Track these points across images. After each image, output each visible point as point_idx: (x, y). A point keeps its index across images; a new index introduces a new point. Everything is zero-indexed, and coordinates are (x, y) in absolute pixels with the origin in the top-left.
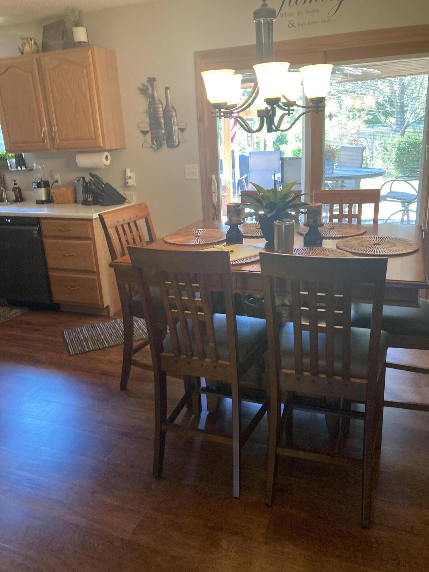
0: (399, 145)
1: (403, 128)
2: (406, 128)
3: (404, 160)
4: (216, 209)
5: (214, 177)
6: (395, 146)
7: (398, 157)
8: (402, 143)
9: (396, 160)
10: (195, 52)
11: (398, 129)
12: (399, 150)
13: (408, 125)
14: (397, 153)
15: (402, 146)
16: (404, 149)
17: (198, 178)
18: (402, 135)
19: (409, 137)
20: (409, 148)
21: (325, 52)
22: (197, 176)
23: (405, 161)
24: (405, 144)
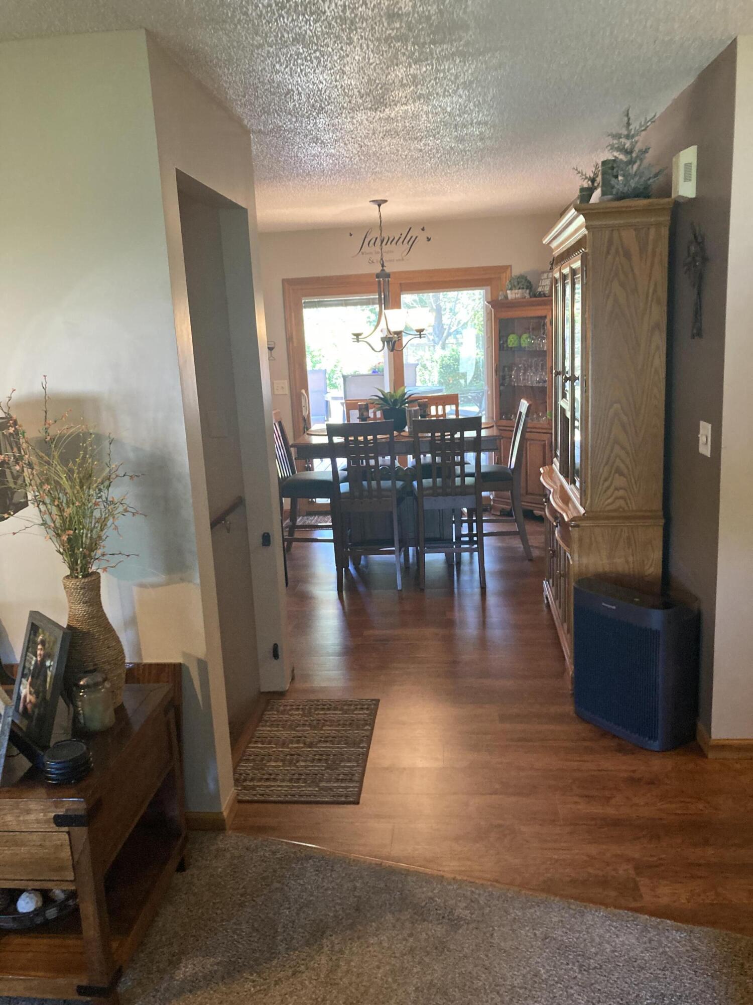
0: (443, 360)
1: (444, 338)
2: (446, 338)
3: (449, 381)
4: (307, 421)
5: (303, 391)
6: (437, 362)
7: (442, 377)
8: (445, 359)
9: (440, 381)
10: (283, 280)
11: (436, 339)
12: (442, 368)
13: (449, 334)
14: (441, 372)
15: (446, 363)
16: (448, 366)
17: (287, 393)
18: (443, 348)
19: (453, 350)
20: (454, 365)
21: (401, 284)
22: (287, 391)
23: (451, 382)
24: (449, 360)
